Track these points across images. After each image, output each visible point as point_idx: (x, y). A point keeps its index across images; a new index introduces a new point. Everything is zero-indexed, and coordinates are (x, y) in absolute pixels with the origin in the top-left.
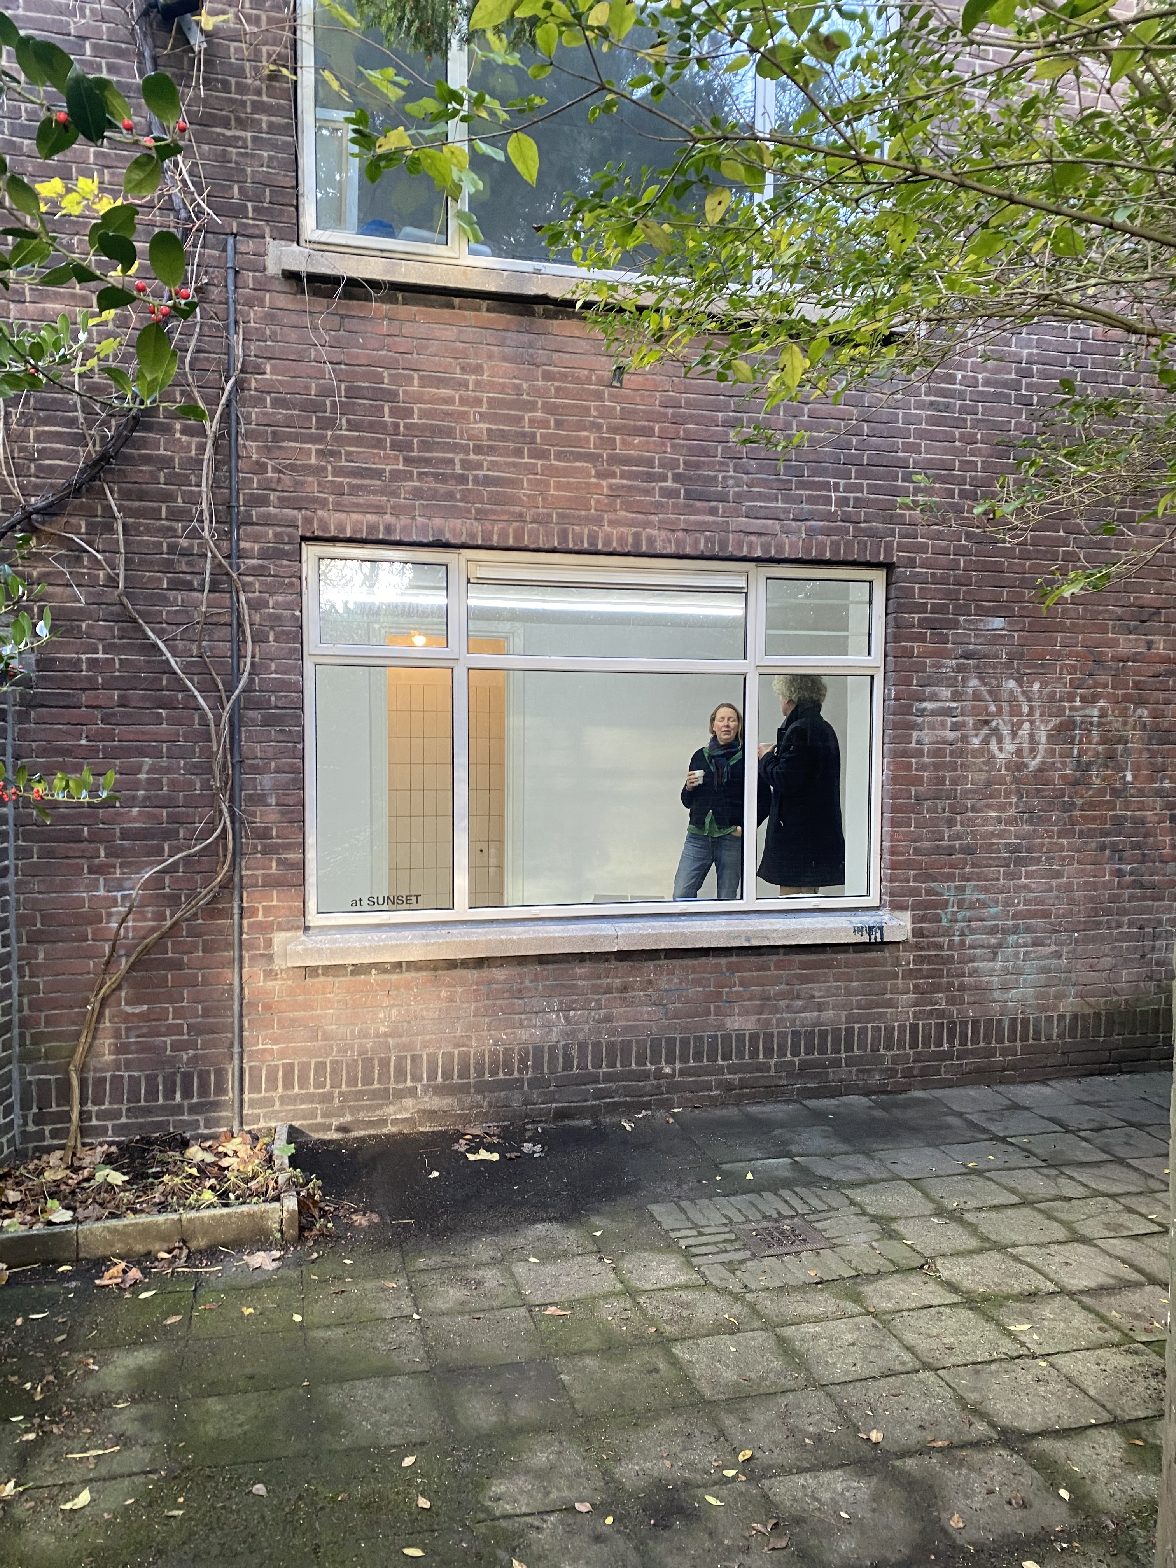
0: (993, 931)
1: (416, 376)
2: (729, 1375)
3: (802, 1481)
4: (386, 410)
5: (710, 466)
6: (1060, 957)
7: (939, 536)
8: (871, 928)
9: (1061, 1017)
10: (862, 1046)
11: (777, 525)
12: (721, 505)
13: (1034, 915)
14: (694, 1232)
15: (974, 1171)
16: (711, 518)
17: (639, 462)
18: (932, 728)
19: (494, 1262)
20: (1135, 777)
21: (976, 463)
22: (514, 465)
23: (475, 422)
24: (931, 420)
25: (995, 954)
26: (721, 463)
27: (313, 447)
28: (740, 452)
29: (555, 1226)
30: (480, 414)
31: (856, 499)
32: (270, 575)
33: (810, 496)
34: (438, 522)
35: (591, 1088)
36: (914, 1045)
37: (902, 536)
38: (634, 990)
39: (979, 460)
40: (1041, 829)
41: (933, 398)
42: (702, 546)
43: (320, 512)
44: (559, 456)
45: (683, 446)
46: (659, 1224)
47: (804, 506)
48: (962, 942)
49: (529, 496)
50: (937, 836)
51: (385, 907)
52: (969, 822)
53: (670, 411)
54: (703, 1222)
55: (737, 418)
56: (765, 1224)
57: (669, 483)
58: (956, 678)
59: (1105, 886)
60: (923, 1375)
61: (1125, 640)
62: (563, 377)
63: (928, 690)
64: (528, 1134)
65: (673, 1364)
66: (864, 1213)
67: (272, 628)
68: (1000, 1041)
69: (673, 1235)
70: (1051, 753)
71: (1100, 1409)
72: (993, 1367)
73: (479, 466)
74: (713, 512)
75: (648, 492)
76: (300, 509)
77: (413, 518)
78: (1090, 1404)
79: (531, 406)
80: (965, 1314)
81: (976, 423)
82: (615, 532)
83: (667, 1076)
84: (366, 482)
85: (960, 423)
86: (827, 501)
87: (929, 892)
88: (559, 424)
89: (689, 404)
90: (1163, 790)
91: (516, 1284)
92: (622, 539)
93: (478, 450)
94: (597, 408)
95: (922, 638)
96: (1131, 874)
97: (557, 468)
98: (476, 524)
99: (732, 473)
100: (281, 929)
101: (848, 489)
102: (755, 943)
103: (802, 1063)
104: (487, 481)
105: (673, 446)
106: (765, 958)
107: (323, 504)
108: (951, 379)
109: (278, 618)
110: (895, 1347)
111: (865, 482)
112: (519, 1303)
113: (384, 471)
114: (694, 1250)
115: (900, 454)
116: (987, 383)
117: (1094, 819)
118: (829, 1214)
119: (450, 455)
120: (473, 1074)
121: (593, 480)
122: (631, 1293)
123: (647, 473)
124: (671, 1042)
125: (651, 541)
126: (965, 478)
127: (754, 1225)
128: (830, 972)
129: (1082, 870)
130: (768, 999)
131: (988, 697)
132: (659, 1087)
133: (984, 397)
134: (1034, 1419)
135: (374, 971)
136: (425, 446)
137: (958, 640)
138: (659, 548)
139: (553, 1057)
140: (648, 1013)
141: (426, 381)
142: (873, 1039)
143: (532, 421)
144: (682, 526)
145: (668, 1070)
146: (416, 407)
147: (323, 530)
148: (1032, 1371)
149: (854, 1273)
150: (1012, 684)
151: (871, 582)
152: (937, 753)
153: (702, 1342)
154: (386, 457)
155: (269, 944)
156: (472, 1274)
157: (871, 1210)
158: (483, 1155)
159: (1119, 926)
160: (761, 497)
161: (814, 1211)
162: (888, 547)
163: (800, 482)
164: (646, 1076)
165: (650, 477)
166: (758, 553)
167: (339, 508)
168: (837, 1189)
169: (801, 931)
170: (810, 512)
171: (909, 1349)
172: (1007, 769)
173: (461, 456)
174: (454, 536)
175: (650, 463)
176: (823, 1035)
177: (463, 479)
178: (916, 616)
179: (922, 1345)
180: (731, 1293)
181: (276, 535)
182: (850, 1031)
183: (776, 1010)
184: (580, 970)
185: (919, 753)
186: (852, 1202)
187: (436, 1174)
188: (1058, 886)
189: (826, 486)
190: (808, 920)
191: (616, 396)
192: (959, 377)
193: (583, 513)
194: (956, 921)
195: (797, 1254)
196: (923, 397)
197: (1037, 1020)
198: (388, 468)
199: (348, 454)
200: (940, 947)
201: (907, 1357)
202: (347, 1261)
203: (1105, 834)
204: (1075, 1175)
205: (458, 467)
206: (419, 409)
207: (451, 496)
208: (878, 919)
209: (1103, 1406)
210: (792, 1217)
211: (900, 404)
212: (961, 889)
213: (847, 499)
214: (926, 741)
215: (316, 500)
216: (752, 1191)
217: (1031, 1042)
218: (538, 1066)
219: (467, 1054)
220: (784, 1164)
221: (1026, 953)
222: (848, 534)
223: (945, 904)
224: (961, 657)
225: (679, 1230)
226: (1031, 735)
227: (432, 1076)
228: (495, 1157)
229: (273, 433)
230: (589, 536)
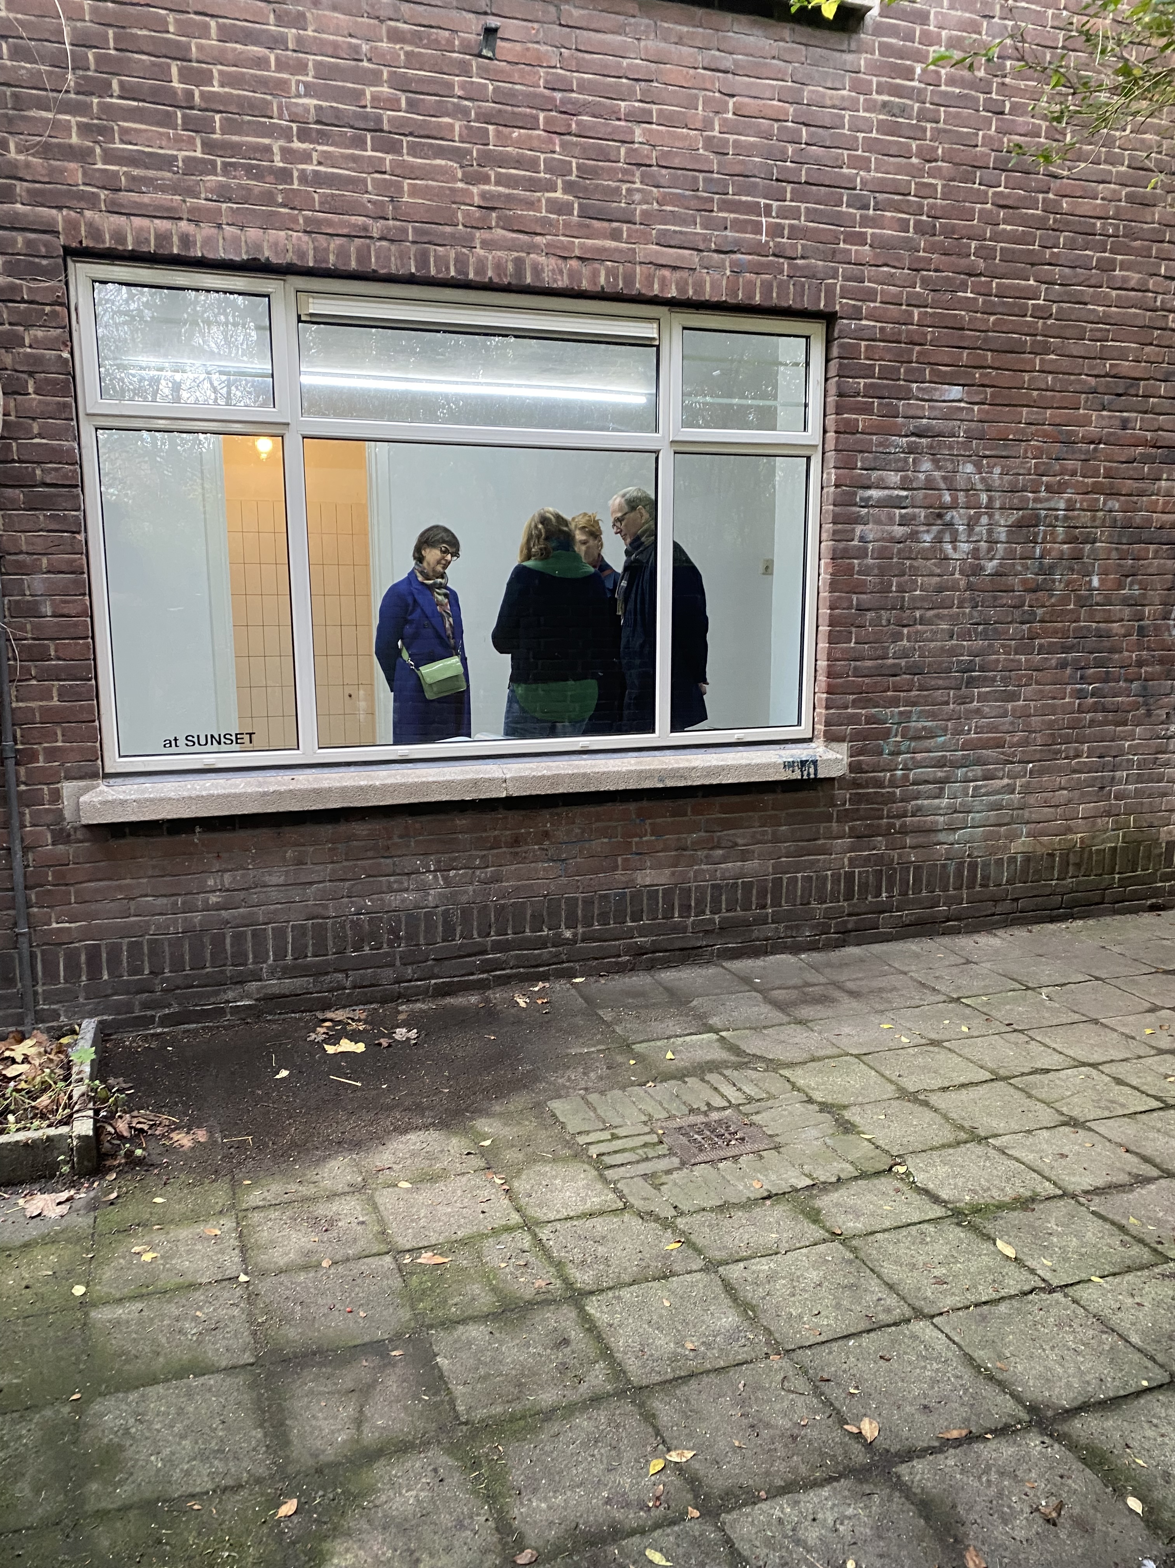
0: (940, 764)
1: (213, 23)
2: (664, 1343)
3: (777, 1513)
4: (174, 71)
5: (611, 174)
6: (1013, 792)
7: (889, 280)
8: (803, 763)
9: (1012, 860)
10: (792, 901)
11: (693, 258)
12: (625, 227)
13: (986, 745)
14: (606, 1135)
15: (933, 1043)
16: (614, 244)
17: (519, 163)
18: (878, 522)
19: (355, 1189)
20: (1101, 581)
21: (934, 186)
22: (354, 159)
23: (299, 96)
24: (883, 127)
25: (942, 789)
26: (625, 172)
27: (73, 120)
28: (649, 157)
29: (433, 1136)
30: (306, 85)
31: (791, 227)
32: (23, 301)
33: (735, 220)
34: (253, 233)
35: (478, 960)
36: (849, 897)
37: (846, 279)
38: (527, 844)
39: (939, 183)
40: (997, 644)
41: (886, 98)
42: (602, 280)
43: (88, 213)
44: (414, 150)
45: (576, 144)
46: (563, 1126)
47: (728, 233)
48: (905, 777)
49: (374, 203)
50: (879, 652)
51: (209, 748)
52: (917, 637)
53: (558, 95)
54: (617, 1121)
55: (643, 110)
56: (692, 1119)
57: (558, 194)
58: (906, 460)
59: (1065, 710)
60: (919, 1327)
61: (1097, 417)
62: (415, 39)
63: (875, 474)
64: (401, 1017)
65: (589, 1330)
66: (810, 1101)
67: (31, 374)
68: (945, 889)
69: (582, 1140)
70: (1010, 555)
71: (1150, 1364)
72: (1003, 1308)
73: (306, 157)
74: (615, 235)
75: (531, 205)
76: (60, 208)
77: (219, 226)
78: (1136, 1357)
79: (374, 79)
80: (954, 1234)
81: (938, 134)
82: (491, 257)
83: (567, 942)
84: (151, 173)
85: (917, 134)
86: (757, 228)
87: (870, 720)
88: (412, 106)
89: (583, 88)
90: (1131, 597)
91: (381, 1221)
92: (499, 267)
93: (304, 135)
94: (462, 86)
95: (866, 409)
96: (1093, 695)
97: (412, 167)
98: (305, 238)
99: (638, 185)
100: (67, 778)
101: (783, 213)
102: (670, 783)
103: (723, 920)
104: (318, 180)
105: (563, 145)
106: (681, 802)
107: (92, 202)
108: (908, 74)
109: (37, 360)
110: (874, 1284)
111: (803, 206)
112: (383, 1248)
113: (175, 158)
114: (608, 1160)
115: (845, 170)
116: (951, 81)
117: (1055, 632)
118: (769, 1103)
119: (267, 141)
120: (331, 949)
121: (460, 185)
122: (529, 1225)
123: (531, 179)
124: (572, 903)
125: (537, 270)
126: (921, 206)
127: (679, 1122)
128: (756, 815)
129: (1041, 691)
130: (685, 849)
131: (943, 485)
132: (557, 955)
133: (946, 101)
134: (1069, 1385)
135: (198, 829)
136: (230, 127)
137: (911, 413)
138: (547, 280)
139: (430, 927)
140: (544, 869)
141: (226, 35)
142: (803, 890)
143: (375, 98)
144: (577, 253)
145: (568, 934)
146: (216, 70)
147: (97, 241)
148: (1054, 1311)
149: (809, 1182)
150: (969, 468)
151: (808, 338)
152: (883, 554)
153: (625, 1293)
154: (178, 140)
155: (56, 796)
156: (322, 1210)
157: (818, 1096)
158: (346, 1046)
159: (1078, 756)
160: (674, 218)
161: (750, 1100)
162: (830, 290)
163: (724, 202)
164: (543, 943)
165: (534, 185)
166: (673, 293)
167: (114, 210)
168: (775, 1071)
169: (723, 768)
170: (737, 242)
171: (891, 1287)
172: (962, 572)
173: (282, 143)
174: (277, 253)
175: (532, 165)
176: (747, 887)
177: (284, 176)
178: (862, 381)
179: (908, 1280)
180: (657, 1219)
181: (28, 243)
182: (777, 882)
183: (693, 861)
184: (461, 822)
185: (862, 554)
186: (794, 1087)
187: (284, 1073)
188: (1014, 710)
189: (754, 209)
190: (731, 755)
191: (486, 70)
192: (918, 71)
193: (448, 229)
194: (899, 753)
195: (735, 1158)
196: (875, 96)
197: (986, 865)
198: (181, 154)
199: (124, 131)
200: (879, 784)
201: (892, 1300)
202: (158, 1200)
203: (1066, 649)
204: (1047, 1041)
205: (277, 158)
206: (221, 72)
207: (268, 198)
208: (811, 752)
209: (1152, 1359)
210: (724, 1109)
211: (846, 104)
212: (907, 716)
213: (781, 227)
214: (871, 537)
215: (82, 196)
216: (673, 1077)
217: (978, 889)
218: (411, 937)
219: (323, 927)
220: (710, 1042)
221: (976, 788)
222: (781, 272)
223: (886, 735)
224: (913, 434)
225: (588, 1132)
226: (990, 532)
227: (280, 955)
228: (360, 1048)
229: (15, 95)
230: (457, 261)
